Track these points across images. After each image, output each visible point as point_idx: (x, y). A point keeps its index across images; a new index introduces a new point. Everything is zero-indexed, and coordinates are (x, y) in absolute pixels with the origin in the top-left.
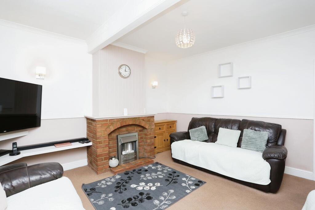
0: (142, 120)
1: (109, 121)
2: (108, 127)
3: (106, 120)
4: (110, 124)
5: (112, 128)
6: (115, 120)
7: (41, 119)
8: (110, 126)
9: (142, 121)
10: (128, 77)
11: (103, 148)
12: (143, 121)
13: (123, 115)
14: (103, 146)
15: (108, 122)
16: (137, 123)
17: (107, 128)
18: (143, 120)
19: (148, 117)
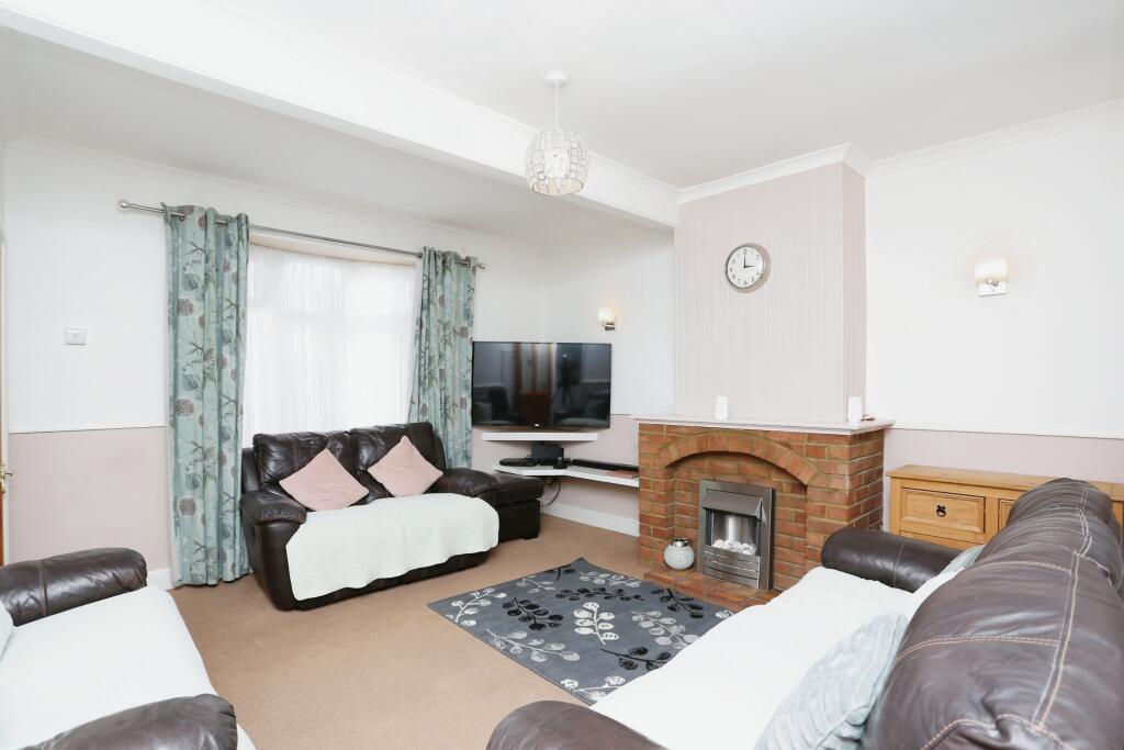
0: (781, 443)
1: (668, 431)
2: (665, 447)
3: (660, 427)
4: (669, 440)
5: (675, 455)
6: (684, 430)
7: (612, 412)
8: (669, 444)
9: (779, 447)
10: (747, 289)
11: (651, 500)
12: (786, 449)
13: (714, 418)
14: (651, 496)
15: (664, 433)
16: (759, 453)
17: (661, 449)
18: (787, 445)
19: (811, 437)
